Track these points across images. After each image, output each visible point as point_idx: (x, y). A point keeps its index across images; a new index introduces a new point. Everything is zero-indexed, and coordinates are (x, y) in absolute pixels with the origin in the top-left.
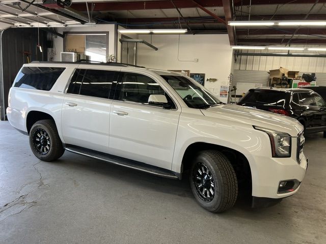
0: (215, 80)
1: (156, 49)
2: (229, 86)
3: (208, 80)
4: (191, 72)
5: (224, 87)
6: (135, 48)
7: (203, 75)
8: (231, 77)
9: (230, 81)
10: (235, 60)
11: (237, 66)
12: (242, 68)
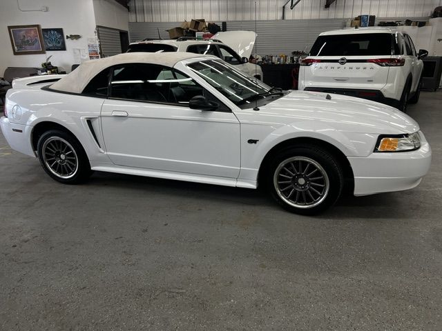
0: (77, 37)
2: (98, 43)
4: (42, 27)
5: (92, 46)
7: (60, 31)
8: (98, 31)
9: (99, 37)
10: (128, 8)
11: (132, 18)
12: (140, 19)
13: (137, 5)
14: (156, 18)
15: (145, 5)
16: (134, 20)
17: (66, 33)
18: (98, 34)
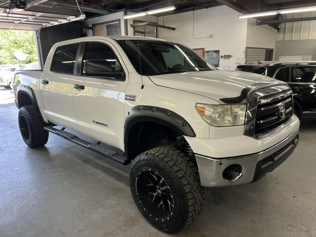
0: (229, 57)
1: (174, 29)
2: (244, 62)
3: (222, 57)
4: (206, 50)
6: (155, 31)
7: (217, 52)
8: (246, 51)
9: (246, 57)
10: (278, 29)
11: (280, 37)
12: (287, 38)
13: (287, 26)
14: (304, 36)
15: (295, 26)
16: (281, 39)
17: (221, 54)
18: (246, 53)
